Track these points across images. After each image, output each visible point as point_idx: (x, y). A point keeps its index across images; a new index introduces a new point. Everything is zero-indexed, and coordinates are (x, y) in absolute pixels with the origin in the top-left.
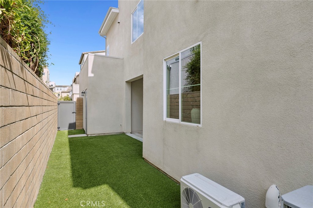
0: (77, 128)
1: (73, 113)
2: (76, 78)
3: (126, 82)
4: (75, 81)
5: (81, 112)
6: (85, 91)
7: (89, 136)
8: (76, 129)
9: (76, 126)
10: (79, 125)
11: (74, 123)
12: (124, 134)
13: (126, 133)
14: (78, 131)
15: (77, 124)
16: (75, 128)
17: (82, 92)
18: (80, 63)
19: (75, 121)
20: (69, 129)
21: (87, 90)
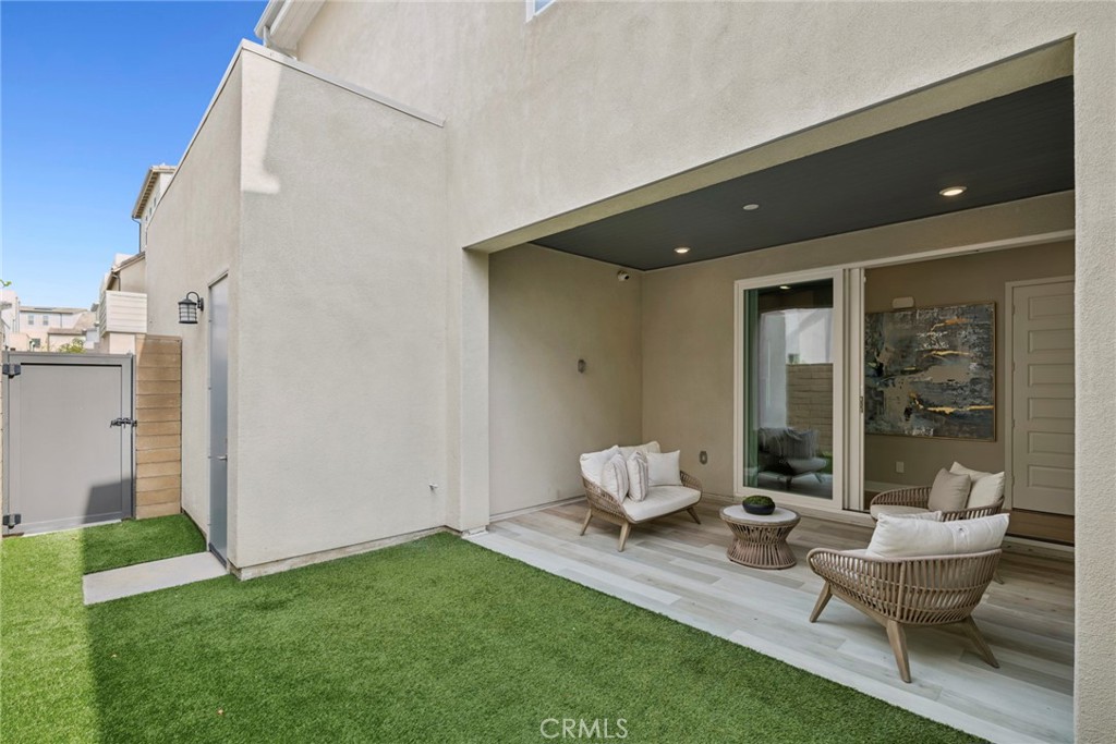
0: (143, 512)
1: (115, 424)
2: (117, 273)
3: (465, 249)
4: (113, 282)
5: (170, 417)
6: (204, 295)
7: (246, 575)
8: (138, 518)
9: (139, 496)
10: (158, 491)
11: (122, 482)
12: (448, 537)
13: (467, 531)
14: (151, 531)
15: (141, 486)
16: (129, 512)
17: (183, 299)
18: (139, 215)
19: (127, 472)
20: (86, 521)
21: (215, 288)
